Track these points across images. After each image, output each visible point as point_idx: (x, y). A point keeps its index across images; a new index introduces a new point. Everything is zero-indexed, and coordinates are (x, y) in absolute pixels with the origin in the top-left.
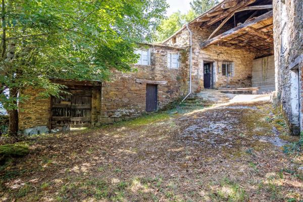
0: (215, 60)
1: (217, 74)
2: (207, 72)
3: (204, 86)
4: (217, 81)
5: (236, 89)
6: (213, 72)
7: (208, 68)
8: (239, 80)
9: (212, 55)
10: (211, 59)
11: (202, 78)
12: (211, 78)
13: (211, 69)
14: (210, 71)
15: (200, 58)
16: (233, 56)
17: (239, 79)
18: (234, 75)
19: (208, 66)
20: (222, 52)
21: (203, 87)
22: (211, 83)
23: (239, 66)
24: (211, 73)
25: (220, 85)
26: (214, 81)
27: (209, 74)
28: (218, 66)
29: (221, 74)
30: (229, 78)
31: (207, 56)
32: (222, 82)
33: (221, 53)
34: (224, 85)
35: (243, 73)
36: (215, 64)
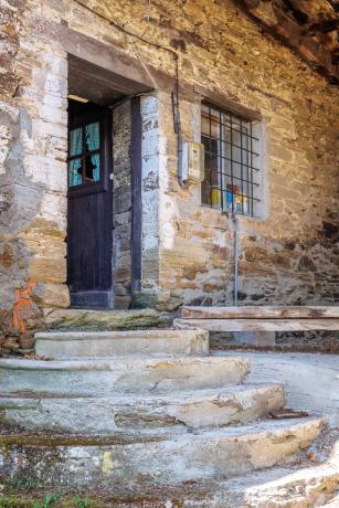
0: (159, 74)
1: (171, 191)
2: (87, 170)
3: (71, 281)
4: (168, 244)
5: (316, 316)
6: (135, 172)
7: (94, 144)
8: (290, 246)
9: (134, 26)
10: (127, 61)
11: (54, 209)
12: (122, 218)
13: (120, 150)
14: (109, 165)
15: (41, 27)
16: (260, 82)
17: (289, 236)
18: (263, 210)
19: (94, 130)
20: (203, 32)
21: (58, 292)
22: (121, 260)
23: (287, 157)
24: (119, 180)
25: (191, 273)
26: (148, 243)
27: (106, 191)
28: (177, 128)
29: (196, 193)
30: (244, 229)
31: (97, 30)
32: (203, 257)
33: (194, 37)
34: (212, 276)
35: (305, 201)
36: (155, 108)
